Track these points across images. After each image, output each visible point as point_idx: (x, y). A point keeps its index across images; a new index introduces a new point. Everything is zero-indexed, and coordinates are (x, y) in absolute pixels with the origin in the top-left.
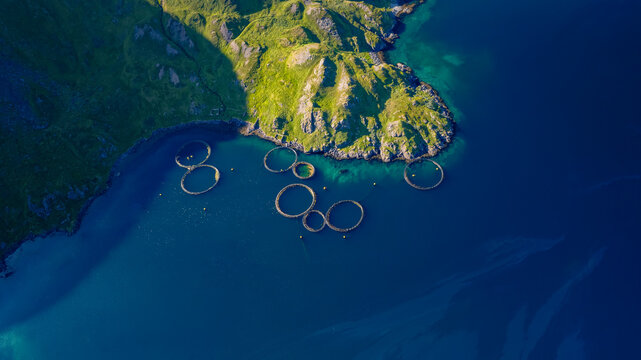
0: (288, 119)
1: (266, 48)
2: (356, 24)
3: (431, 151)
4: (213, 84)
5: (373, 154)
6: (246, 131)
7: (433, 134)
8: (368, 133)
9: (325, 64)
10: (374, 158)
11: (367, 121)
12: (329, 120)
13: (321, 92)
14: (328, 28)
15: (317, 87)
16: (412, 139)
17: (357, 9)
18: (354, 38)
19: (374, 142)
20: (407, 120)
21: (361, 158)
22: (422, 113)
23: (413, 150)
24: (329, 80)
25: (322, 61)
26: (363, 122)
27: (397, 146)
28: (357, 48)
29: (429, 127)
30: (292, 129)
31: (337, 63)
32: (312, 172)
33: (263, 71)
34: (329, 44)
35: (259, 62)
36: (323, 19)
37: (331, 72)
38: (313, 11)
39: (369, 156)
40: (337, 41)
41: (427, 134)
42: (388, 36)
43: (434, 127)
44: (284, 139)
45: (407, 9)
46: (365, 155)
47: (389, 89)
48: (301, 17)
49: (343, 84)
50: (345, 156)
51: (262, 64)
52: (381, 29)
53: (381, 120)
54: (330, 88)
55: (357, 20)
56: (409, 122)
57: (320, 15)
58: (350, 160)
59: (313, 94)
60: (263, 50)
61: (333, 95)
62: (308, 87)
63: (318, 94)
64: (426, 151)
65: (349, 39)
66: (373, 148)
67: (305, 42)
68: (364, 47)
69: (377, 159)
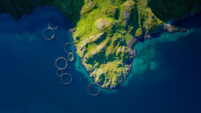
0: (80, 39)
1: (98, 7)
2: (139, 22)
3: (103, 86)
4: (74, 5)
5: (90, 71)
6: (70, 30)
7: (108, 84)
8: (93, 65)
9: (101, 36)
10: (89, 72)
11: (96, 63)
12: (85, 54)
13: (92, 43)
14: (126, 17)
15: (92, 41)
16: (100, 80)
17: (147, 16)
18: (132, 28)
19: (92, 69)
20: (106, 74)
21: (86, 69)
22: (113, 76)
23: (98, 82)
24: (98, 42)
25: (101, 34)
26: (95, 62)
27: (96, 77)
28: (130, 31)
29: (110, 81)
30: (79, 43)
31: (108, 37)
32: (72, 60)
33: (89, 16)
34: (120, 23)
35: (90, 11)
36: (127, 12)
37: (101, 40)
38: (126, 5)
39: (88, 71)
40: (124, 24)
41: (107, 82)
42: (147, 35)
43: (111, 82)
44: (76, 43)
45: (170, 30)
46: (87, 70)
47: (115, 59)
48: (122, 3)
49: (99, 47)
50: (83, 64)
51: (90, 13)
52: (148, 31)
53: (101, 66)
54: (96, 44)
55: (142, 20)
56: (105, 75)
57: (127, 10)
58: (84, 66)
59: (89, 42)
60: (95, 8)
61: (95, 47)
62: (91, 37)
63: (91, 43)
64: (102, 84)
65: (130, 26)
66: (91, 70)
67: (111, 17)
68: (133, 33)
69: (89, 73)
